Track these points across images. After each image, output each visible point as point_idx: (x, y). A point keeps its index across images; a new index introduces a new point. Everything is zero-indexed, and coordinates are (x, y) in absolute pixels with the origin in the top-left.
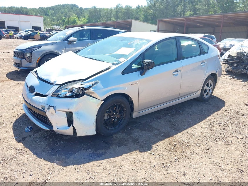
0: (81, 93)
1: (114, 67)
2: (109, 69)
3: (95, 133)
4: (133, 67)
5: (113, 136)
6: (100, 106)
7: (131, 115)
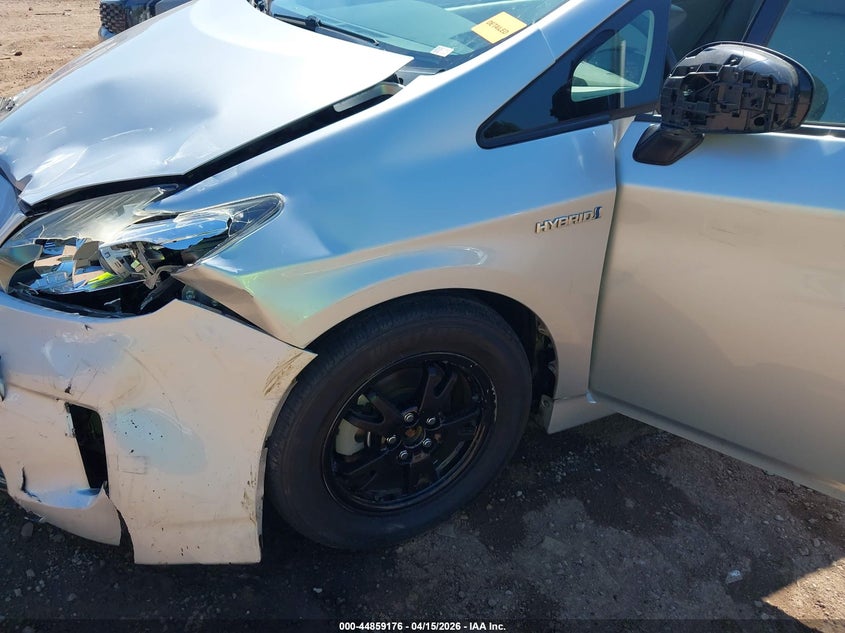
0: (152, 280)
1: (424, 84)
2: (389, 96)
3: (253, 554)
4: (582, 83)
5: (400, 549)
6: (287, 382)
7: (537, 411)
